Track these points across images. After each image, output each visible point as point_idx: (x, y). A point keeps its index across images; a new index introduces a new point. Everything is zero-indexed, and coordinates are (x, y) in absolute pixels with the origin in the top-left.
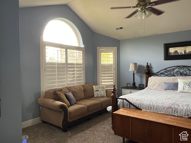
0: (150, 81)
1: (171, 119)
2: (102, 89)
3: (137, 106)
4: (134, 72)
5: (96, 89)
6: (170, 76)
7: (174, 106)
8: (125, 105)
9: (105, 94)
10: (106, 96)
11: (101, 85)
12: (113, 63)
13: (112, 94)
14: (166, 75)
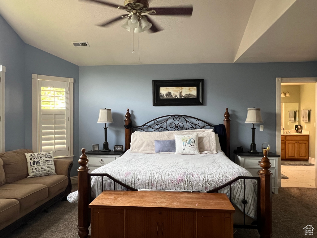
0: (134, 139)
1: (188, 198)
2: (47, 159)
3: (129, 184)
4: (106, 124)
5: (33, 160)
6: (162, 131)
7: (187, 176)
8: (106, 185)
9: (54, 168)
10: (56, 172)
11: (41, 151)
12: (65, 108)
13: (80, 168)
14: (156, 129)
